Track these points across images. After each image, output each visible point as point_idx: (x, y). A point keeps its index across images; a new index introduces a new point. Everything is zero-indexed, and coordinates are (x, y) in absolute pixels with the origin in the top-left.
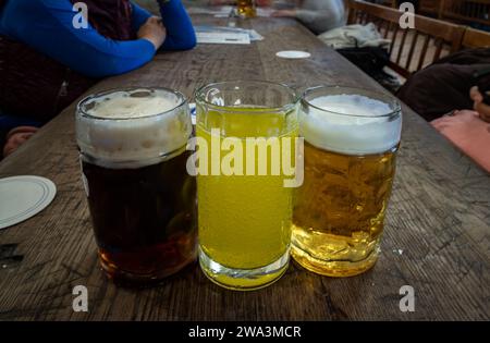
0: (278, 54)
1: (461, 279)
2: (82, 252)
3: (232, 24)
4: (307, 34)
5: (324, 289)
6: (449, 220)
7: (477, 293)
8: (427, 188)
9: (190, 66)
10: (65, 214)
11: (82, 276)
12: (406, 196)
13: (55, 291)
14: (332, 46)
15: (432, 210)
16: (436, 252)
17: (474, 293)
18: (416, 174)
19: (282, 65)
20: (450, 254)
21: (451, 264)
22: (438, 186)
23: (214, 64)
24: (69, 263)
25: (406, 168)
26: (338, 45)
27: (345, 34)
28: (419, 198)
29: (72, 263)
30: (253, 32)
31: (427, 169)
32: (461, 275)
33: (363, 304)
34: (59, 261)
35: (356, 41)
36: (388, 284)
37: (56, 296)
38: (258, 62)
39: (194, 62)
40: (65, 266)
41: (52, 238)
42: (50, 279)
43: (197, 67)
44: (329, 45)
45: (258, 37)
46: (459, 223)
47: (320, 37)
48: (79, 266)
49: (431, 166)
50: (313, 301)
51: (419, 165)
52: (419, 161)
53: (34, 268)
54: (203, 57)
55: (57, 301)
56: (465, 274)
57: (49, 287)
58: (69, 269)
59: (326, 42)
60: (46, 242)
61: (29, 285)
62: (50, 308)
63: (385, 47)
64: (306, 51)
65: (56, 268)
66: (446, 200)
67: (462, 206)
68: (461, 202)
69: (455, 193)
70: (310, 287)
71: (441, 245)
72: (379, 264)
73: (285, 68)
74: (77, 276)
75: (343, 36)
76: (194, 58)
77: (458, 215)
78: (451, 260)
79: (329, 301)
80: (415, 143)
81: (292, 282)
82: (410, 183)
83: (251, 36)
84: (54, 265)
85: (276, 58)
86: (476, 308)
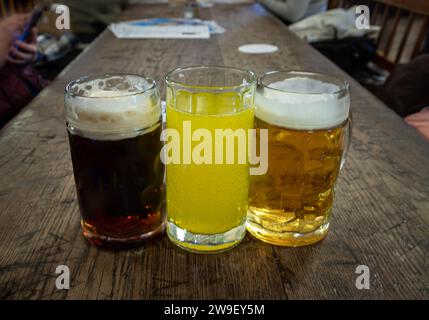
0: (241, 49)
1: (405, 252)
2: (64, 225)
3: (189, 15)
4: (277, 24)
5: (275, 255)
6: (404, 207)
7: (419, 263)
8: (387, 179)
9: (145, 64)
10: (44, 197)
11: (67, 241)
12: (364, 186)
13: (47, 251)
14: (306, 38)
15: (389, 198)
16: (386, 231)
17: (415, 263)
18: (378, 167)
19: (245, 61)
20: (399, 233)
21: (398, 241)
22: (399, 178)
23: (170, 61)
24: (55, 233)
25: (368, 161)
26: (313, 37)
27: (323, 22)
28: (377, 187)
29: (58, 232)
30: (213, 23)
31: (391, 162)
32: (407, 250)
33: (309, 266)
34: (46, 232)
35: (335, 31)
36: (334, 253)
37: (49, 255)
38: (219, 58)
39: (149, 60)
40: (52, 234)
41: (37, 215)
42: (41, 244)
43: (153, 65)
44: (302, 36)
45: (219, 30)
46: (414, 209)
47: (291, 28)
48: (64, 234)
49: (396, 159)
50: (265, 263)
51: (383, 159)
52: (384, 156)
53: (26, 235)
54: (159, 54)
55: (50, 258)
56: (410, 249)
57: (42, 249)
58: (56, 237)
59: (298, 34)
60: (32, 218)
61: (24, 248)
62: (45, 262)
63: (372, 37)
64: (274, 44)
65: (45, 235)
66: (406, 190)
67: (421, 195)
68: (420, 191)
69: (417, 184)
70: (262, 253)
71: (391, 226)
72: (328, 238)
73: (248, 64)
74: (63, 241)
75: (320, 25)
76: (149, 56)
77: (414, 203)
78: (399, 238)
79: (279, 263)
80: (382, 139)
81: (248, 250)
82: (369, 175)
83: (211, 29)
84: (43, 234)
85: (239, 54)
86: (415, 274)
